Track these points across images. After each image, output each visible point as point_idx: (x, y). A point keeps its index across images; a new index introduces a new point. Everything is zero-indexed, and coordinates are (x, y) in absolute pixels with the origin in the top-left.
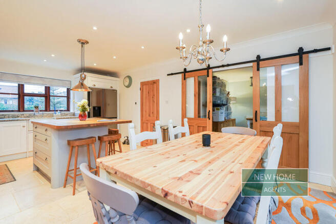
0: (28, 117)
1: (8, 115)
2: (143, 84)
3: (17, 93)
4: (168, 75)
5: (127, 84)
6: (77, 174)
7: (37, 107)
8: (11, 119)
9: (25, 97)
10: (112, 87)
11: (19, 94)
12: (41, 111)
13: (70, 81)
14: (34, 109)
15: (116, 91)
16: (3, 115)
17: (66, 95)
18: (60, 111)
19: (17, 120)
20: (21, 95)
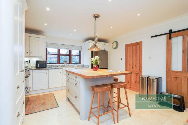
0: (62, 67)
1: (54, 66)
2: (127, 46)
3: (57, 54)
4: (151, 37)
5: (115, 46)
6: (100, 115)
7: (66, 61)
8: (55, 68)
9: (61, 56)
10: (104, 49)
11: (58, 55)
12: (68, 63)
13: (81, 47)
14: (64, 62)
15: (107, 51)
16: (51, 66)
17: (79, 55)
18: (77, 63)
19: (58, 69)
20: (59, 55)
